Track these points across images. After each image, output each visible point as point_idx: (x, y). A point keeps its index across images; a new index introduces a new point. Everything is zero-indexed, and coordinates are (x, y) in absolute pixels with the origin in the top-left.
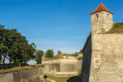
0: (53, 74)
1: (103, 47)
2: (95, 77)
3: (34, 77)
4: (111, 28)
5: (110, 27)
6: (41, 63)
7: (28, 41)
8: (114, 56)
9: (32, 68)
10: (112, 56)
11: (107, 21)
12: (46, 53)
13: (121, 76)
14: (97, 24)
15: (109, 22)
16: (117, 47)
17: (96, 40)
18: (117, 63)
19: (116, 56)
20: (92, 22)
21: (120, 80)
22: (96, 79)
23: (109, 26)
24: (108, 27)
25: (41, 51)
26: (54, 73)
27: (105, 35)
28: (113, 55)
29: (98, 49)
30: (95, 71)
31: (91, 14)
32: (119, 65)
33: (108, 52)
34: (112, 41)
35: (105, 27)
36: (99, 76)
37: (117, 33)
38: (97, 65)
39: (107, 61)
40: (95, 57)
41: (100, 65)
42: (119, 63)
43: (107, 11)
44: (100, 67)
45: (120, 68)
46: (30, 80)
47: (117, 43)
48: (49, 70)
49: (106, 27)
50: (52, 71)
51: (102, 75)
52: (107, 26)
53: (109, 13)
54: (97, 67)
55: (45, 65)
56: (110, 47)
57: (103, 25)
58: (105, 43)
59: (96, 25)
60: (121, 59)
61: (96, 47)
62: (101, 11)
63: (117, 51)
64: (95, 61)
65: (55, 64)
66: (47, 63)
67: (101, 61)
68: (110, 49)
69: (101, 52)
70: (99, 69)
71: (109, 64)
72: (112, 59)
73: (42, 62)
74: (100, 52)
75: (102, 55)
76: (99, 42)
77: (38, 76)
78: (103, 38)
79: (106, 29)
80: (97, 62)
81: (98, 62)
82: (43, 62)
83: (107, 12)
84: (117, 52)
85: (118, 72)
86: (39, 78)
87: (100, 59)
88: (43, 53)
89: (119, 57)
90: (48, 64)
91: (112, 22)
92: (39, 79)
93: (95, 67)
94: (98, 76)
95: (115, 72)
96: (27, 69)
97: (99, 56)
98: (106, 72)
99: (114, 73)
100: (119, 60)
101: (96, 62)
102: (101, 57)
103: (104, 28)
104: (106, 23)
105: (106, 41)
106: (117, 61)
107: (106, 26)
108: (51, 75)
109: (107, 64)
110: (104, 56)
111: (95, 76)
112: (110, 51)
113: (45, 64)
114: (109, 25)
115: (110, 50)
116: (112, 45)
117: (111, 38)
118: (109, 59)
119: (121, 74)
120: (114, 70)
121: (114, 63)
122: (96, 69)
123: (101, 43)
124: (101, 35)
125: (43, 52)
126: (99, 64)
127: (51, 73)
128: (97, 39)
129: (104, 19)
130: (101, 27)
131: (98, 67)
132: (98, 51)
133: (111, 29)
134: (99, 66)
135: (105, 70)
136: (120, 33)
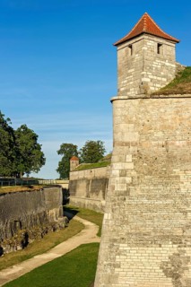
0: (95, 206)
1: (141, 133)
2: (116, 216)
3: (29, 213)
4: (170, 81)
5: (165, 80)
6: (68, 176)
7: (9, 119)
8: (171, 159)
9: (22, 191)
10: (165, 158)
11: (157, 64)
12: (84, 151)
13: (185, 213)
14: (129, 71)
15: (164, 65)
16: (178, 132)
17: (122, 115)
18: (178, 177)
19: (175, 157)
20: (119, 66)
21: (180, 221)
22: (117, 219)
23: (164, 77)
24: (159, 78)
25: (71, 146)
26: (98, 204)
27: (147, 102)
28: (167, 156)
29: (127, 139)
30: (116, 198)
31: (117, 45)
32: (182, 183)
33: (153, 147)
34: (165, 118)
35: (149, 80)
36: (127, 213)
37: (178, 95)
38: (124, 182)
39: (150, 173)
40: (120, 161)
41: (132, 184)
42: (182, 178)
43: (156, 36)
44: (131, 187)
45: (183, 191)
46: (16, 221)
47: (178, 122)
48: (88, 196)
49: (152, 80)
50: (93, 196)
51: (134, 210)
52: (155, 77)
53: (161, 41)
54: (122, 187)
55: (78, 183)
56: (160, 134)
57: (143, 75)
58: (146, 122)
59: (129, 75)
60: (189, 167)
61: (123, 133)
62: (138, 36)
63: (177, 143)
64: (117, 172)
65: (101, 179)
66: (81, 177)
67: (134, 173)
68: (158, 139)
69: (136, 149)
70: (127, 193)
71: (156, 180)
72: (164, 166)
73: (71, 174)
74: (131, 148)
75: (139, 157)
76: (130, 122)
77: (41, 210)
78: (142, 109)
79: (151, 84)
80: (123, 173)
81: (125, 175)
82: (74, 175)
83: (155, 39)
84: (179, 147)
85: (178, 200)
86: (45, 215)
87: (131, 166)
88: (76, 151)
89: (183, 161)
90: (84, 179)
91: (174, 66)
92: (47, 220)
93: (118, 188)
94: (124, 211)
95: (169, 201)
96: (4, 194)
97: (129, 158)
98: (145, 201)
99: (167, 205)
100: (183, 168)
101: (121, 176)
102: (135, 162)
103: (146, 83)
104: (151, 68)
105: (148, 117)
106: (177, 171)
107: (152, 77)
108: (91, 209)
109: (150, 180)
110: (143, 157)
111: (117, 212)
112: (158, 145)
113: (76, 178)
114: (162, 73)
115: (161, 142)
116: (164, 128)
117: (162, 110)
118: (155, 166)
119: (185, 207)
120: (166, 197)
121: (167, 178)
122: (120, 194)
123: (135, 123)
124: (136, 102)
125: (75, 147)
126: (128, 180)
127: (90, 202)
128: (125, 113)
129: (146, 57)
130: (138, 81)
131: (125, 189)
132: (127, 144)
133: (170, 84)
134: (128, 185)
135: (142, 196)
136: (185, 95)
